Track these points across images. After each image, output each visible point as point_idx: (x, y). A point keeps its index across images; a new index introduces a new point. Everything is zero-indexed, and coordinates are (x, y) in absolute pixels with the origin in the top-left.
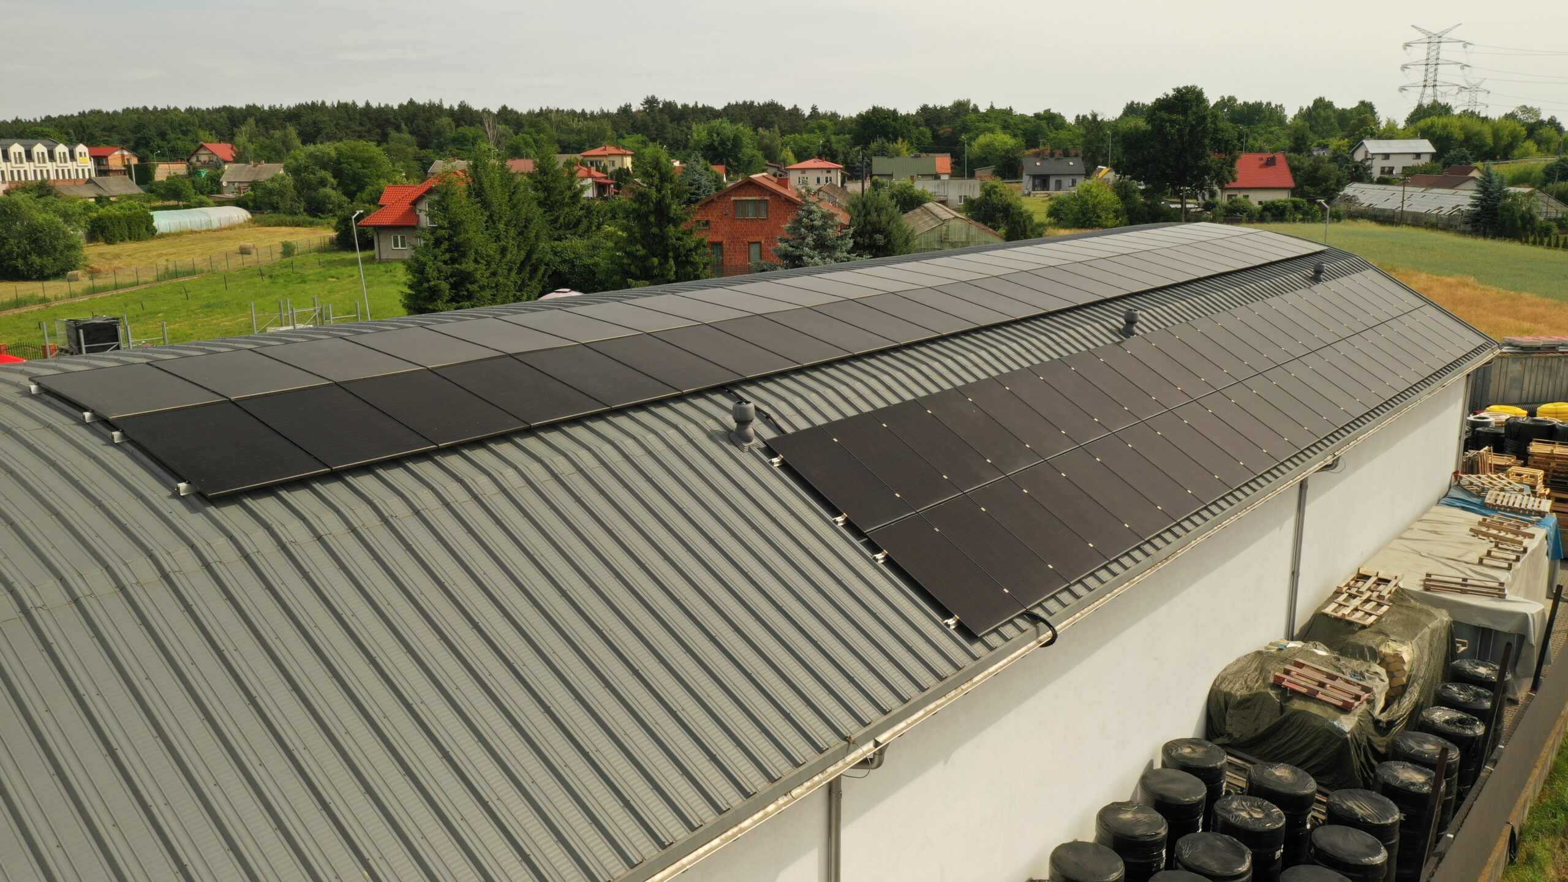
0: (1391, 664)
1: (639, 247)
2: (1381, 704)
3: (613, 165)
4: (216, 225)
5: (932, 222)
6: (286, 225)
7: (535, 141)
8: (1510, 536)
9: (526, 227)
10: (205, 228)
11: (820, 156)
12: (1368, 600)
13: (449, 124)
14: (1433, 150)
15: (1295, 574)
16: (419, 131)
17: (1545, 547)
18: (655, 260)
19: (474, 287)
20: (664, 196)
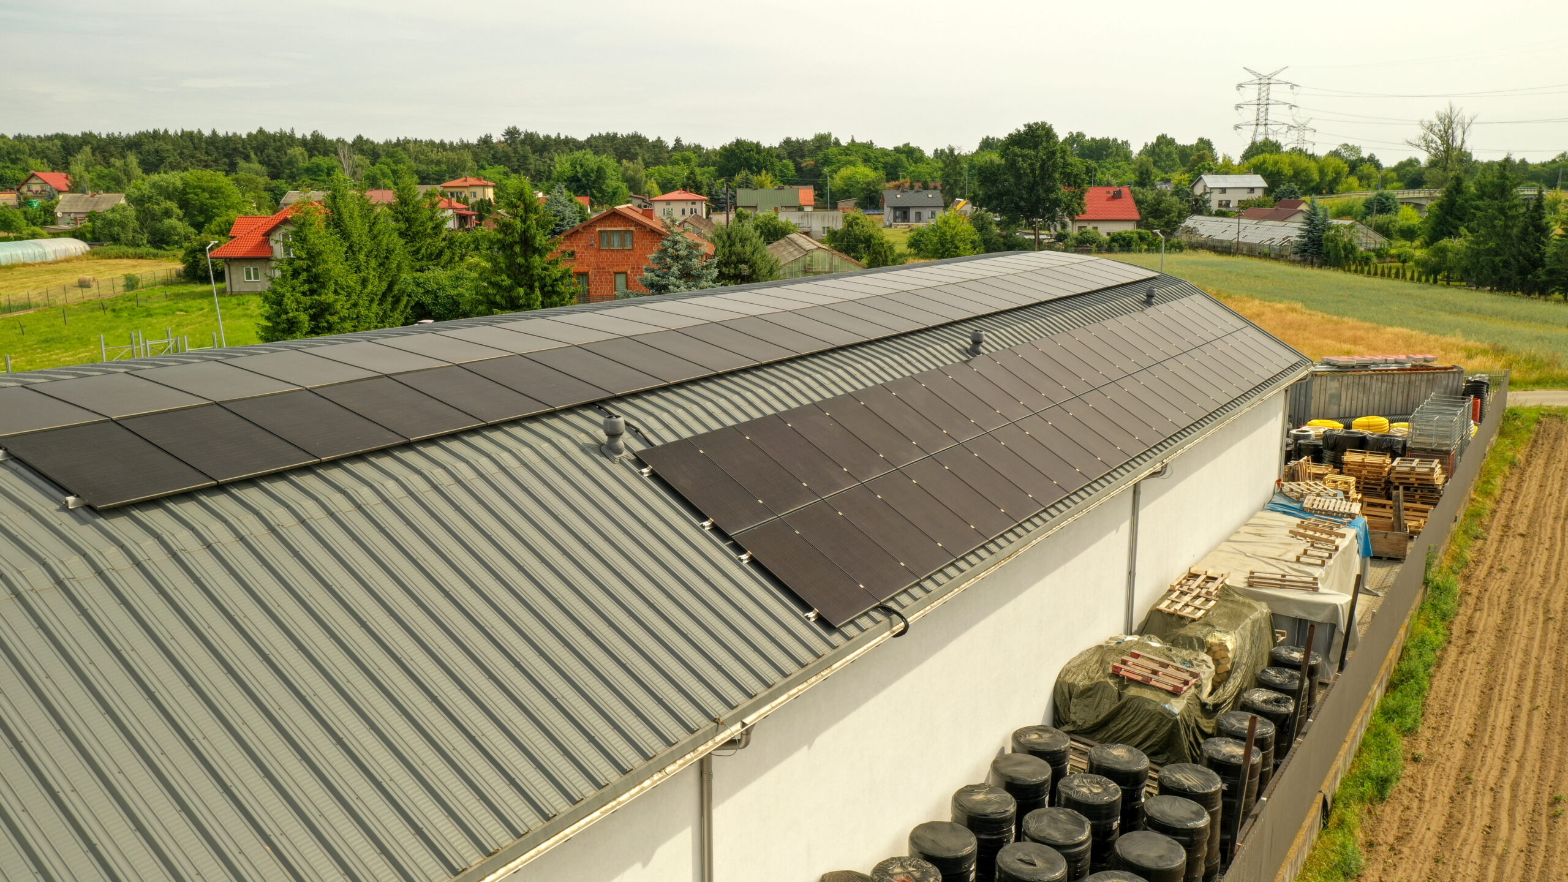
0: (1217, 653)
1: (504, 277)
2: (1208, 688)
3: (475, 196)
4: (51, 257)
5: (796, 253)
6: (128, 257)
7: (394, 172)
8: (1324, 536)
9: (387, 258)
10: (39, 260)
11: (684, 188)
12: (1198, 597)
13: (302, 154)
14: (1266, 185)
15: (1131, 574)
16: (270, 160)
17: (1356, 546)
18: (521, 291)
19: (334, 319)
20: (529, 227)
